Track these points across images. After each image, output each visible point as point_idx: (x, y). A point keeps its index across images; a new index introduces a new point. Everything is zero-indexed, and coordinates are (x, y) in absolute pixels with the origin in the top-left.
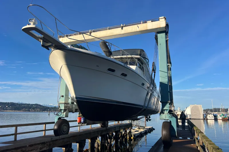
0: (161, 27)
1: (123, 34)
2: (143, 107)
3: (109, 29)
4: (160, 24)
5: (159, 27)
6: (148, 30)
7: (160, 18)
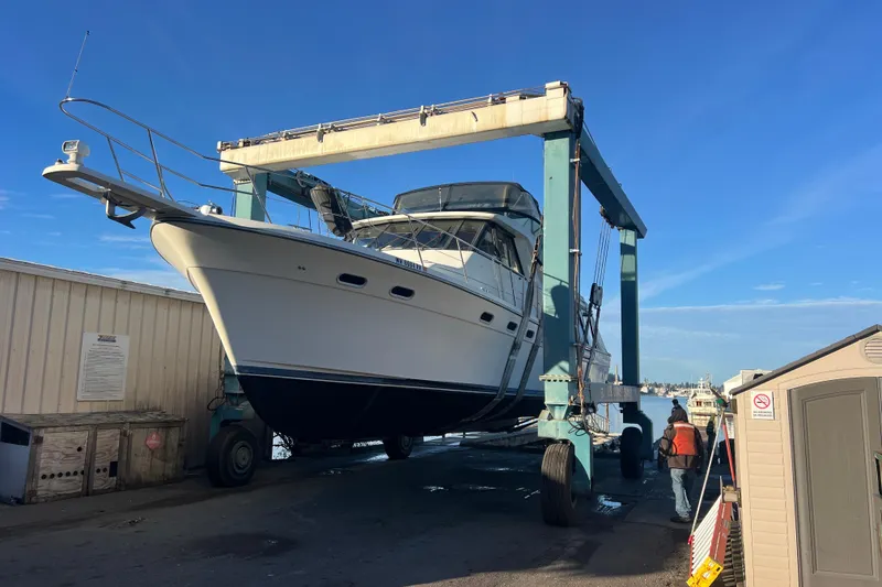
0: (550, 118)
1: (428, 141)
2: (497, 391)
3: (384, 121)
4: (547, 108)
5: (543, 120)
6: (506, 128)
7: (548, 85)
